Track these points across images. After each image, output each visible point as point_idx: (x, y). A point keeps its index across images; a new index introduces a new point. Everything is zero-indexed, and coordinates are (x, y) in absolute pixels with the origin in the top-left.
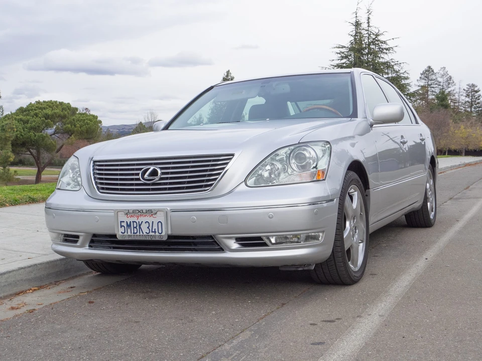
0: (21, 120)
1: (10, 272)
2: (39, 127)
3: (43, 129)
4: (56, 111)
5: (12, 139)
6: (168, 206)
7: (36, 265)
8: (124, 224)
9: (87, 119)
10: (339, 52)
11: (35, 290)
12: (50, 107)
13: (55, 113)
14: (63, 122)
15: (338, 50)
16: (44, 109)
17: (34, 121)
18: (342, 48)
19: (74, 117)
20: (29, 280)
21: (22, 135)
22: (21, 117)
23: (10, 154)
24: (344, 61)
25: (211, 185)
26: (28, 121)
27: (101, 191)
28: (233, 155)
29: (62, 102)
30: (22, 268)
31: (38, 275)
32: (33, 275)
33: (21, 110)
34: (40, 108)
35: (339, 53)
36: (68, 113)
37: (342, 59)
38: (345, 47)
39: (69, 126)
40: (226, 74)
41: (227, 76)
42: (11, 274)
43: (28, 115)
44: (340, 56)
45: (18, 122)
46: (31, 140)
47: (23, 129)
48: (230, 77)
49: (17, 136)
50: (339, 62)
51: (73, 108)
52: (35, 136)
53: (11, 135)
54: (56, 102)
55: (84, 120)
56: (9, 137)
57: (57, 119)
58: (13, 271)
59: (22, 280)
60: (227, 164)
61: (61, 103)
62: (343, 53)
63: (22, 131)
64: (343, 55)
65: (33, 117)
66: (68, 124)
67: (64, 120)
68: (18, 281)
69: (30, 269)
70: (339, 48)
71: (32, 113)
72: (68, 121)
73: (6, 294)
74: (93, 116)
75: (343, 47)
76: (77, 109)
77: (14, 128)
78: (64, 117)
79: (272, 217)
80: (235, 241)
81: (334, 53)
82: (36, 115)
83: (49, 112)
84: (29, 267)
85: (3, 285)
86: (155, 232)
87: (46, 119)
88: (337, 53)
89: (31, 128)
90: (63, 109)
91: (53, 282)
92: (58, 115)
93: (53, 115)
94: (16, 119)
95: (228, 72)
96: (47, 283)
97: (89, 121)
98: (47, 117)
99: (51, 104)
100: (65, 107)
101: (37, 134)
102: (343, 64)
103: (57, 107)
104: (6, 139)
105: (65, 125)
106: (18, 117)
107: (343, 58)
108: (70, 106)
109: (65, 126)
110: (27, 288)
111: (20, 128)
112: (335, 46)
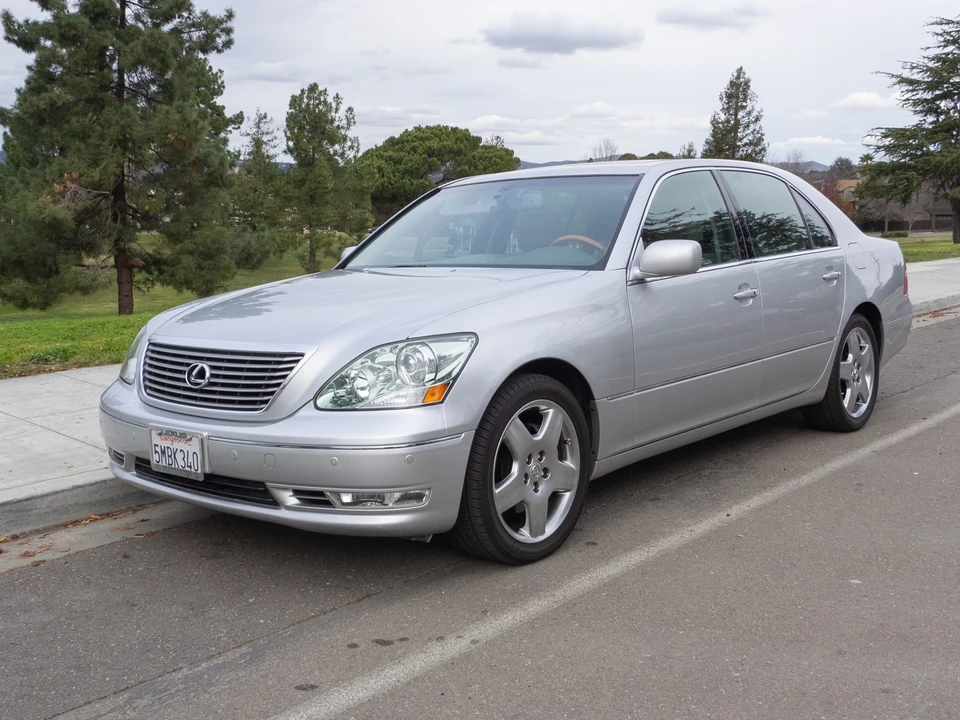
0: (391, 158)
1: (57, 493)
2: (418, 169)
3: (425, 173)
4: (445, 143)
5: (371, 191)
6: (205, 430)
7: (105, 481)
8: (158, 449)
9: (495, 156)
10: (941, 32)
11: (96, 519)
12: (436, 136)
13: (444, 147)
14: (456, 161)
15: (939, 29)
16: (427, 139)
17: (411, 160)
18: (948, 24)
19: (475, 153)
20: (92, 504)
21: (390, 183)
22: (390, 153)
23: (368, 215)
24: (950, 48)
25: (266, 402)
26: (402, 160)
27: (148, 391)
28: (302, 355)
29: (457, 128)
30: (80, 487)
31: (107, 496)
32: (97, 497)
33: (391, 142)
34: (421, 139)
35: (941, 35)
36: (465, 146)
37: (945, 46)
38: (953, 22)
39: (466, 167)
40: (735, 74)
41: (738, 77)
42: (58, 495)
43: (401, 150)
44: (942, 39)
45: (386, 161)
46: (405, 191)
47: (393, 173)
48: (742, 80)
49: (383, 185)
50: (940, 51)
51: (473, 137)
52: (412, 184)
53: (372, 184)
54: (446, 128)
55: (491, 158)
56: (368, 188)
57: (446, 157)
58: (63, 491)
59: (77, 504)
60: (291, 369)
61: (455, 130)
62: (949, 33)
63: (392, 176)
64: (948, 38)
65: (409, 153)
66: (465, 165)
67: (459, 158)
68: (71, 506)
69: (93, 488)
70: (942, 24)
71: (408, 147)
72: (465, 160)
73: (46, 525)
74: (507, 151)
75: (949, 22)
76: (479, 139)
77: (374, 173)
78: (459, 152)
79: (334, 465)
80: (291, 494)
81: (930, 35)
82: (414, 149)
83: (435, 144)
84: (93, 484)
85: (43, 511)
86: (190, 467)
87: (429, 156)
88: (937, 34)
89: (407, 172)
90: (457, 139)
91: (133, 506)
92: (448, 150)
93: (440, 150)
94: (382, 157)
95: (740, 70)
96: (123, 508)
97: (498, 160)
98: (431, 153)
99: (439, 132)
100: (460, 135)
101: (415, 181)
102: (948, 54)
103: (448, 135)
104: (363, 192)
105: (459, 166)
106: (386, 154)
107: (947, 43)
108: (470, 134)
109: (459, 169)
110: (86, 516)
111: (388, 172)
112: (934, 20)
